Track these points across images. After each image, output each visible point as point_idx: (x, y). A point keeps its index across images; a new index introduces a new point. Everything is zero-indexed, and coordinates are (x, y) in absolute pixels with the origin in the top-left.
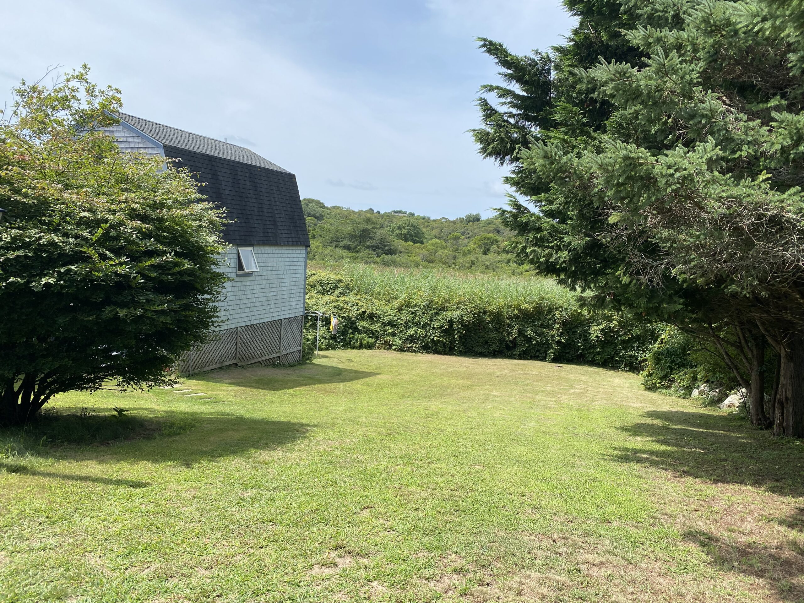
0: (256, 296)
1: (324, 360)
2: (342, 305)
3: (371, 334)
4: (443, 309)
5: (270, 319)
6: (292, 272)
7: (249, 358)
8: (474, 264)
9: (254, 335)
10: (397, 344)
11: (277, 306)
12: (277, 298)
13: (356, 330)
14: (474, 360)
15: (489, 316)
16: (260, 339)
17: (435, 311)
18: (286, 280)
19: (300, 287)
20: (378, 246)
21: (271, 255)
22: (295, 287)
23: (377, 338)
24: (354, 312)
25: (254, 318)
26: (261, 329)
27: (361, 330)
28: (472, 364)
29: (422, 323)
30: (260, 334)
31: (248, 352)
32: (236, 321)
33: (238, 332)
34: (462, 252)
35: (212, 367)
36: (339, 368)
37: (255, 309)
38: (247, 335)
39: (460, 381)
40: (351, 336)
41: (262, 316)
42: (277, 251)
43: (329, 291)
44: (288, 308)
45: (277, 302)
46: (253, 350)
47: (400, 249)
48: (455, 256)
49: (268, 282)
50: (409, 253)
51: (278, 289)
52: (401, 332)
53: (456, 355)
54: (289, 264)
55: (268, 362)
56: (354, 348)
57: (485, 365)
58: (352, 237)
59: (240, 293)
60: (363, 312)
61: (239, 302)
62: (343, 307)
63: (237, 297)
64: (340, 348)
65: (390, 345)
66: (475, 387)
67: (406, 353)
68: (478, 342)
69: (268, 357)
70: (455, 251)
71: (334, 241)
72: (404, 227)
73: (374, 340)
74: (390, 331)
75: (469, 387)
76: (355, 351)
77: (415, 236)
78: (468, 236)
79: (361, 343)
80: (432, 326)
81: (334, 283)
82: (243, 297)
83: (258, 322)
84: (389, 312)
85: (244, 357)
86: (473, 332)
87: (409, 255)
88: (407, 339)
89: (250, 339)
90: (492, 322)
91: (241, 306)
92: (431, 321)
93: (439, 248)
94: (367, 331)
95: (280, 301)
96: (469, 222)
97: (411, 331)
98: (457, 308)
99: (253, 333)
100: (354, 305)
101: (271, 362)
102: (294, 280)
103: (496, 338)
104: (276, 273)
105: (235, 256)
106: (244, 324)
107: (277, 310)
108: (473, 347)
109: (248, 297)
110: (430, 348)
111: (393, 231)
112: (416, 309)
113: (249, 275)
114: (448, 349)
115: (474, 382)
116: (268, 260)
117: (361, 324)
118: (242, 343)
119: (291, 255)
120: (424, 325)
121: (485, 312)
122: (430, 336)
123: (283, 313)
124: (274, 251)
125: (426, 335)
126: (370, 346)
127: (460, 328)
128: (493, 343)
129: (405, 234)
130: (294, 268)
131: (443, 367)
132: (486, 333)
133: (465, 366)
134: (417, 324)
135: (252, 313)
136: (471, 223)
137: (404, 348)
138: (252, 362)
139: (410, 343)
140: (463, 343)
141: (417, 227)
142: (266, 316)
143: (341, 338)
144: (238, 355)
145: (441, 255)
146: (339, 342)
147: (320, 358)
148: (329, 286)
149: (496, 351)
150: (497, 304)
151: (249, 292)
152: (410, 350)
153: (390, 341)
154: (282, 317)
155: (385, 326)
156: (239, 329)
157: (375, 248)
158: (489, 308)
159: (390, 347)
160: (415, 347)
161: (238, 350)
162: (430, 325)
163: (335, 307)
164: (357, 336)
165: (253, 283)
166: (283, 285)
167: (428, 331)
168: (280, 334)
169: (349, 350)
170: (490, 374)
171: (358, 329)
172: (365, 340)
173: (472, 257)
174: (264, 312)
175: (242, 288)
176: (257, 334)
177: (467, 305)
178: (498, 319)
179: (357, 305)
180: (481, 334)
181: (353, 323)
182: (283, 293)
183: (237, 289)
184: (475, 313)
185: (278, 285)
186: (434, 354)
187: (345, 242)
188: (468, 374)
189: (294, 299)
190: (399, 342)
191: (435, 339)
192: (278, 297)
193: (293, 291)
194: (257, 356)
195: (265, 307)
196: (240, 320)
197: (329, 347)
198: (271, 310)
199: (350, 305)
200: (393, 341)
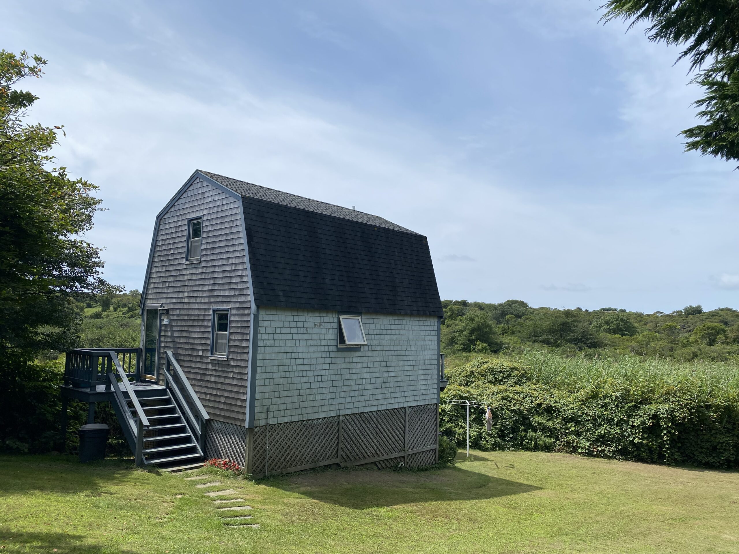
0: (366, 375)
1: (477, 463)
2: (511, 396)
3: (551, 432)
4: (645, 401)
5: (388, 407)
6: (419, 348)
7: (357, 458)
8: (697, 356)
9: (365, 427)
10: (583, 446)
11: (397, 389)
12: (397, 380)
13: (529, 426)
14: (697, 473)
15: (715, 412)
16: (374, 432)
17: (633, 403)
18: (411, 358)
19: (433, 367)
20: (580, 339)
21: (388, 327)
22: (424, 367)
23: (557, 438)
24: (527, 404)
25: (363, 404)
26: (374, 419)
27: (536, 426)
28: (693, 479)
29: (616, 420)
30: (374, 426)
31: (356, 448)
32: (337, 407)
33: (341, 422)
34: (680, 344)
35: (300, 468)
36: (488, 476)
37: (365, 392)
38: (354, 426)
39: (668, 509)
40: (523, 434)
41: (376, 403)
42: (397, 322)
43: (501, 380)
44: (415, 393)
45: (398, 384)
46: (364, 447)
47: (606, 341)
48: (672, 347)
49: (384, 359)
50: (616, 346)
51: (398, 368)
52: (588, 430)
53: (669, 465)
54: (414, 338)
55: (388, 464)
56: (527, 449)
57: (715, 482)
58: (551, 331)
59: (343, 371)
60: (538, 404)
61: (341, 383)
62: (513, 398)
63: (338, 377)
64: (509, 449)
65: (574, 447)
66: (692, 521)
67: (596, 458)
68: (702, 448)
69: (386, 457)
70: (671, 342)
71: (533, 336)
72: (612, 322)
73: (552, 440)
74: (573, 429)
75: (683, 519)
76: (529, 453)
77: (626, 331)
78: (689, 329)
79: (536, 443)
80: (630, 423)
81: (507, 371)
82: (347, 376)
83: (369, 409)
84: (571, 406)
85: (350, 456)
86: (693, 433)
87: (616, 347)
88: (597, 440)
89: (358, 432)
90: (720, 419)
91: (344, 389)
92: (629, 417)
93: (651, 340)
94: (544, 429)
95: (403, 384)
96: (689, 314)
97: (602, 430)
98: (665, 401)
99: (363, 425)
100: (526, 396)
101: (392, 463)
102: (422, 357)
103: (729, 444)
104: (395, 348)
105: (335, 326)
106: (349, 412)
107: (398, 395)
108: (694, 455)
109: (355, 377)
110: (629, 453)
111: (600, 327)
112: (606, 401)
113: (356, 348)
114: (656, 456)
115: (692, 511)
116: (384, 332)
117: (535, 419)
118: (347, 437)
119: (418, 327)
120: (618, 422)
121: (708, 407)
122: (628, 437)
123: (408, 399)
124: (392, 321)
125: (623, 436)
126: (548, 448)
127: (670, 427)
128: (725, 450)
129: (614, 328)
130: (421, 343)
131: (647, 482)
132: (712, 435)
133: (682, 482)
134: (610, 421)
135: (361, 399)
136: (691, 316)
137: (593, 451)
138: (362, 463)
139: (601, 446)
140: (679, 448)
141: (627, 322)
142: (382, 402)
143: (511, 436)
144: (340, 452)
145: (654, 348)
146: (508, 441)
147: (471, 461)
148: (502, 374)
149: (731, 461)
150: (726, 395)
151: (356, 371)
152: (600, 455)
153: (574, 441)
154: (405, 405)
155: (567, 422)
156: (341, 417)
157: (576, 341)
158: (715, 402)
159: (574, 450)
160: (609, 451)
161: (341, 445)
162: (627, 422)
163: (503, 398)
164: (531, 434)
165: (362, 360)
166: (407, 363)
167: (626, 431)
168: (405, 427)
169: (521, 452)
170: (721, 497)
171: (533, 426)
172: (541, 440)
173: (694, 349)
174: (379, 397)
175: (345, 366)
176: (370, 426)
177: (679, 397)
178: (730, 416)
179: (531, 396)
180: (705, 437)
181: (525, 418)
182: (406, 373)
183: (338, 366)
184: (692, 408)
185: (399, 364)
186: (636, 461)
187: (544, 337)
188: (685, 496)
189: (423, 382)
190: (585, 444)
191: (636, 441)
192: (400, 379)
193: (421, 372)
194: (370, 455)
195: (379, 391)
196: (342, 407)
197: (495, 447)
198: (389, 395)
199: (522, 396)
200: (577, 443)
